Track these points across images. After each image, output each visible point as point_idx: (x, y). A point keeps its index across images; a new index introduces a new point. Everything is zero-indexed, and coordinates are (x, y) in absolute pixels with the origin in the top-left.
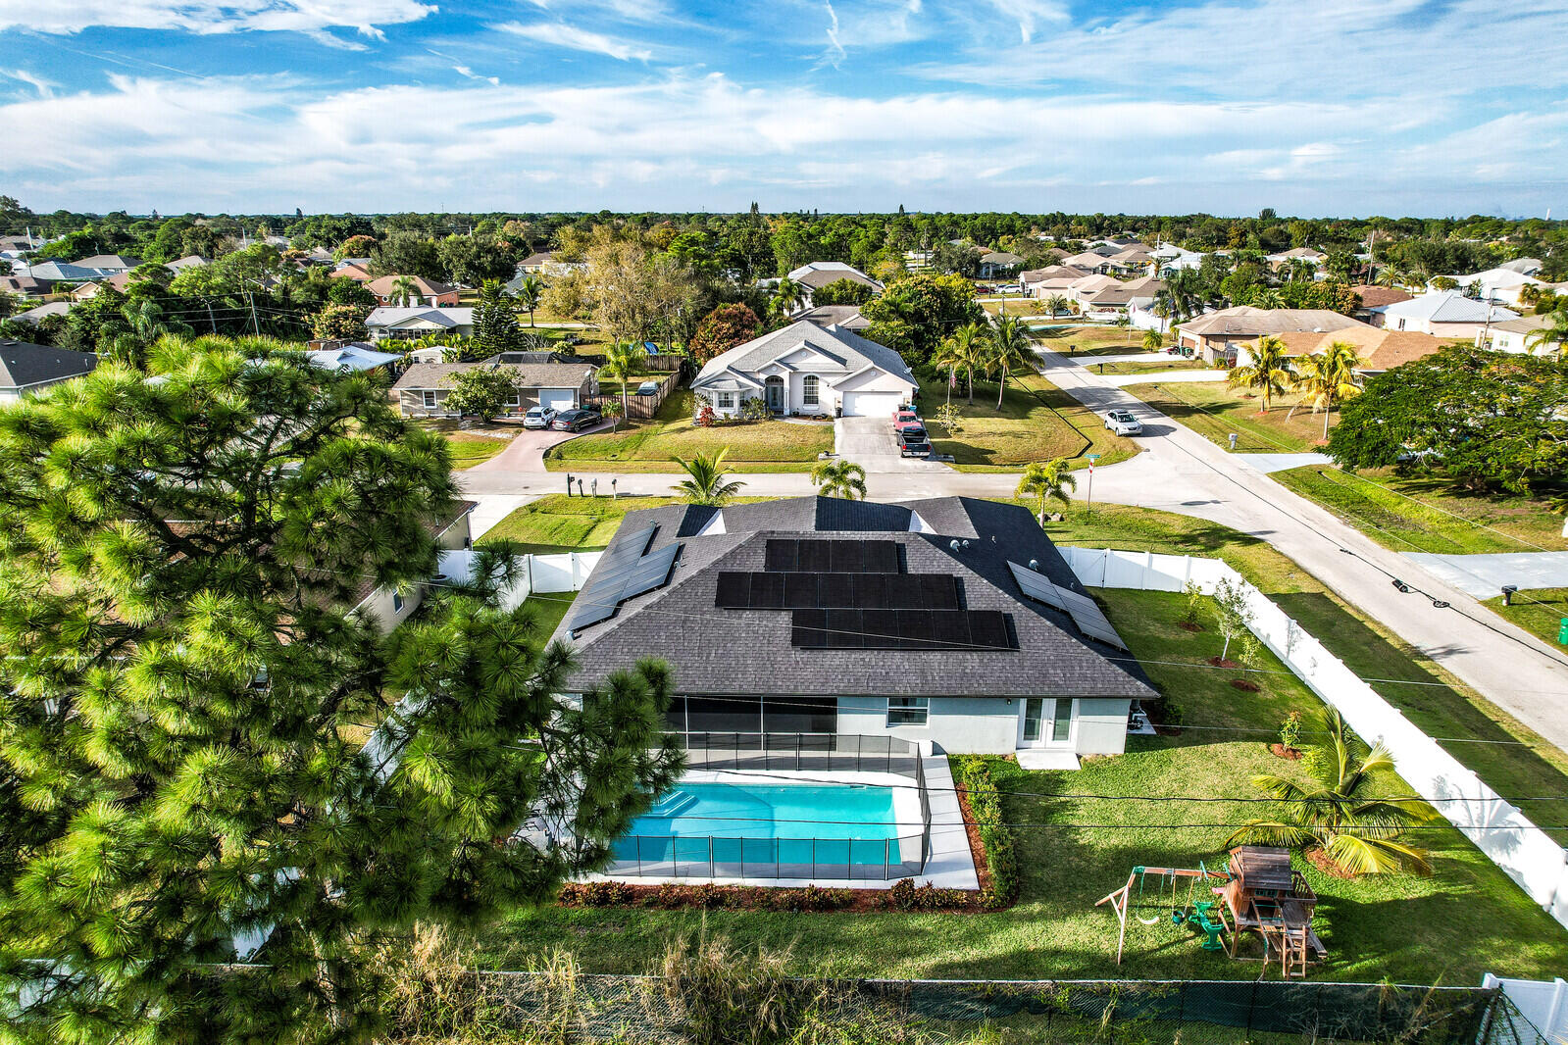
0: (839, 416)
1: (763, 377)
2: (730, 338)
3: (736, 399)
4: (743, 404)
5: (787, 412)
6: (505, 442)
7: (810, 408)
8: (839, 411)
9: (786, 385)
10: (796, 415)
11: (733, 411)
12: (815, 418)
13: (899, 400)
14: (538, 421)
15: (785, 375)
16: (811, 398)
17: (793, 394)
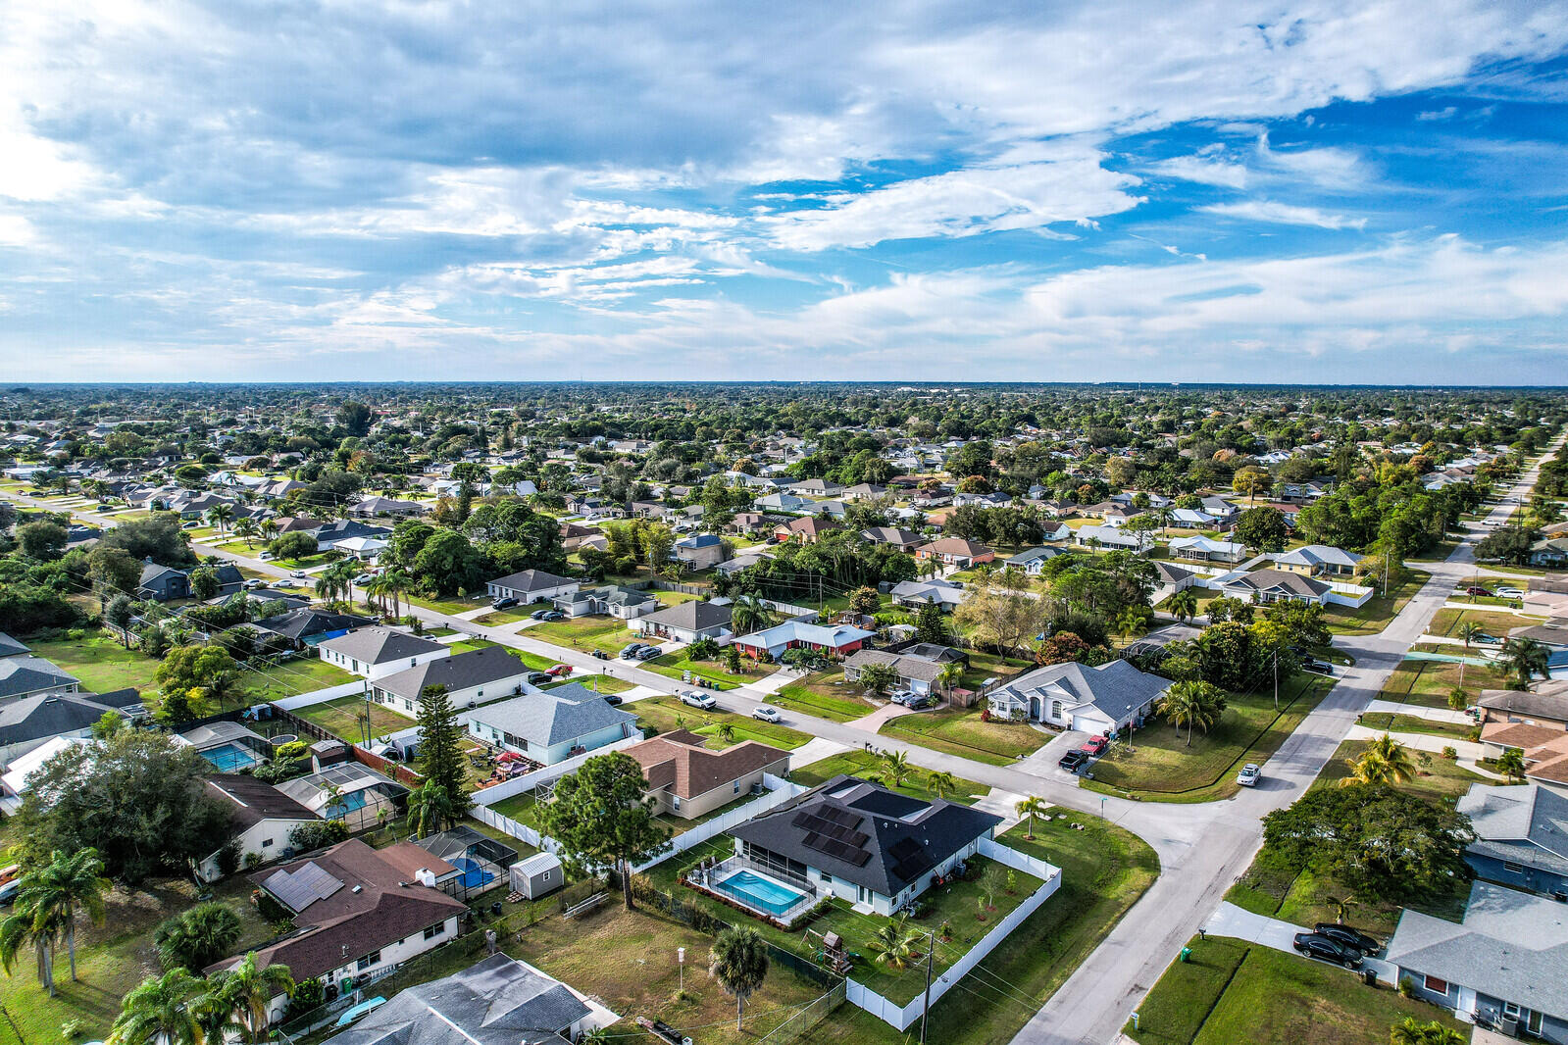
0: (1069, 729)
1: (1028, 697)
2: (1055, 656)
3: (1008, 707)
4: (1012, 710)
5: (1041, 720)
6: (877, 708)
7: (1055, 721)
8: (1069, 726)
9: (1042, 705)
10: (1045, 724)
11: (1005, 715)
12: (1053, 728)
13: (1106, 728)
14: (898, 700)
15: (1041, 697)
16: (1056, 715)
17: (1046, 712)
